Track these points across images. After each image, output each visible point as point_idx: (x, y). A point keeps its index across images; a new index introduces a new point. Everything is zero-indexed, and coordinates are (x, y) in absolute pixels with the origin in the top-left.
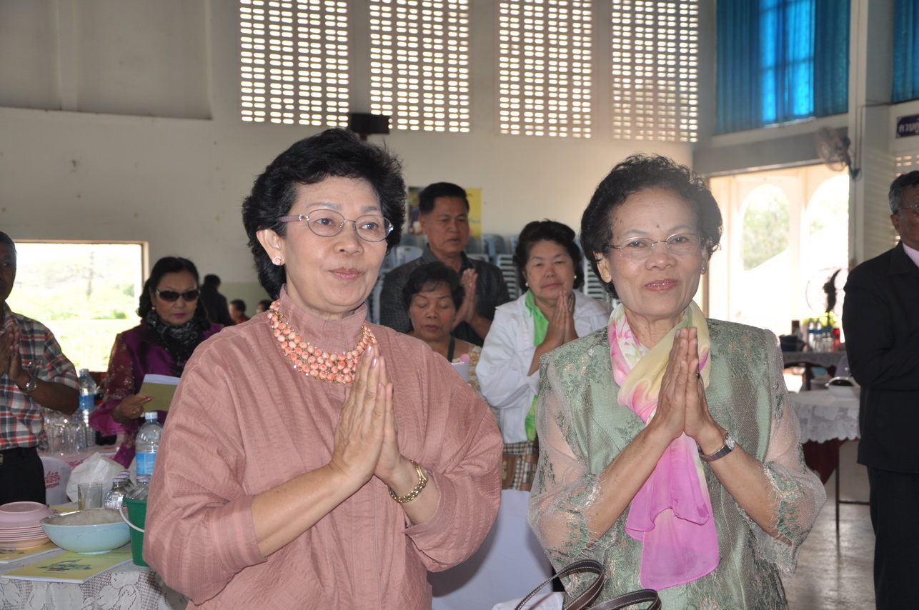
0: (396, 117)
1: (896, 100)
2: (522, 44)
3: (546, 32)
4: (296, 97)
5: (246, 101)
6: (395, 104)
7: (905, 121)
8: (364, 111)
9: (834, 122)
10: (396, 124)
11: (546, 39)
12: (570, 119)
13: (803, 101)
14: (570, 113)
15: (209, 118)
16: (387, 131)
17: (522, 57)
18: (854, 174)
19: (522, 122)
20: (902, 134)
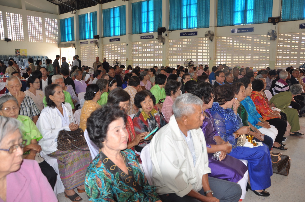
0: (12, 39)
1: (80, 40)
2: (31, 29)
3: (35, 27)
6: (12, 37)
7: (81, 42)
8: (8, 38)
9: (73, 42)
12: (40, 40)
13: (71, 39)
16: (11, 41)
17: (32, 31)
18: (76, 49)
19: (32, 40)
20: (81, 44)
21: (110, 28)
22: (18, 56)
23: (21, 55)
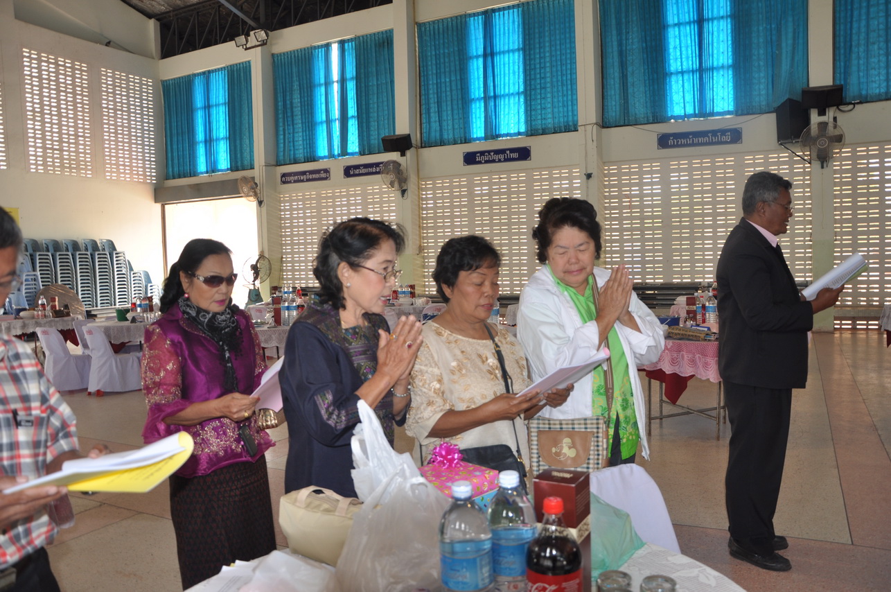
1: (278, 164)
7: (284, 175)
12: (78, 164)
13: (223, 162)
14: (77, 161)
18: (260, 203)
19: (45, 165)
20: (284, 182)
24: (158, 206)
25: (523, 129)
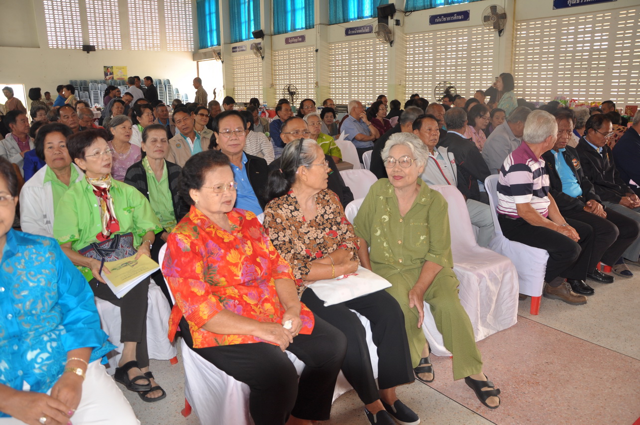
0: (98, 46)
1: (232, 43)
2: (136, 23)
3: (144, 20)
4: (66, 41)
5: (50, 42)
6: (98, 42)
7: (234, 48)
8: (88, 45)
9: (219, 48)
10: (98, 48)
11: (144, 22)
12: (153, 45)
13: (215, 43)
14: (153, 44)
15: (39, 47)
16: (95, 50)
17: (137, 27)
18: (223, 62)
19: (138, 46)
20: (233, 52)
21: (285, 12)
22: (110, 80)
23: (115, 78)
24: (195, 62)
25: (304, 26)
